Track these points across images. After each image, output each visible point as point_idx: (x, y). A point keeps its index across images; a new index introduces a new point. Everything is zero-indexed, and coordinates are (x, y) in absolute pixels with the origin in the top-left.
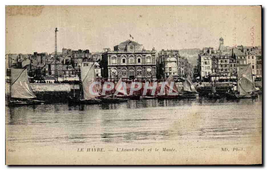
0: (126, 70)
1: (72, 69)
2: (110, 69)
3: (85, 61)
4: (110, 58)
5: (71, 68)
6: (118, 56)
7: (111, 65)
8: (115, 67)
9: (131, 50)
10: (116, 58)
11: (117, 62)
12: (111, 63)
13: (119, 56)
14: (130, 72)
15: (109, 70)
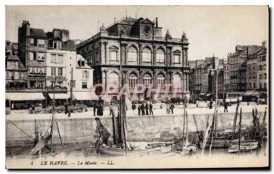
0: (137, 76)
1: (19, 66)
2: (105, 72)
3: (55, 47)
4: (105, 48)
5: (17, 63)
6: (121, 45)
7: (108, 63)
8: (116, 70)
9: (147, 34)
10: (118, 49)
11: (119, 59)
12: (108, 59)
13: (125, 45)
14: (144, 80)
15: (104, 75)
